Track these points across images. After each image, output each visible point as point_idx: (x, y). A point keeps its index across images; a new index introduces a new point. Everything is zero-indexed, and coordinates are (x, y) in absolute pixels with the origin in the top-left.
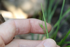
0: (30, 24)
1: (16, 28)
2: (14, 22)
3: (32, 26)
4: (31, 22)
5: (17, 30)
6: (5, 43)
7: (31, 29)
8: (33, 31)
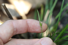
0: (27, 24)
1: (14, 29)
2: (12, 23)
3: (29, 26)
4: (28, 22)
5: (15, 30)
6: (3, 43)
7: (28, 29)
8: (30, 30)
